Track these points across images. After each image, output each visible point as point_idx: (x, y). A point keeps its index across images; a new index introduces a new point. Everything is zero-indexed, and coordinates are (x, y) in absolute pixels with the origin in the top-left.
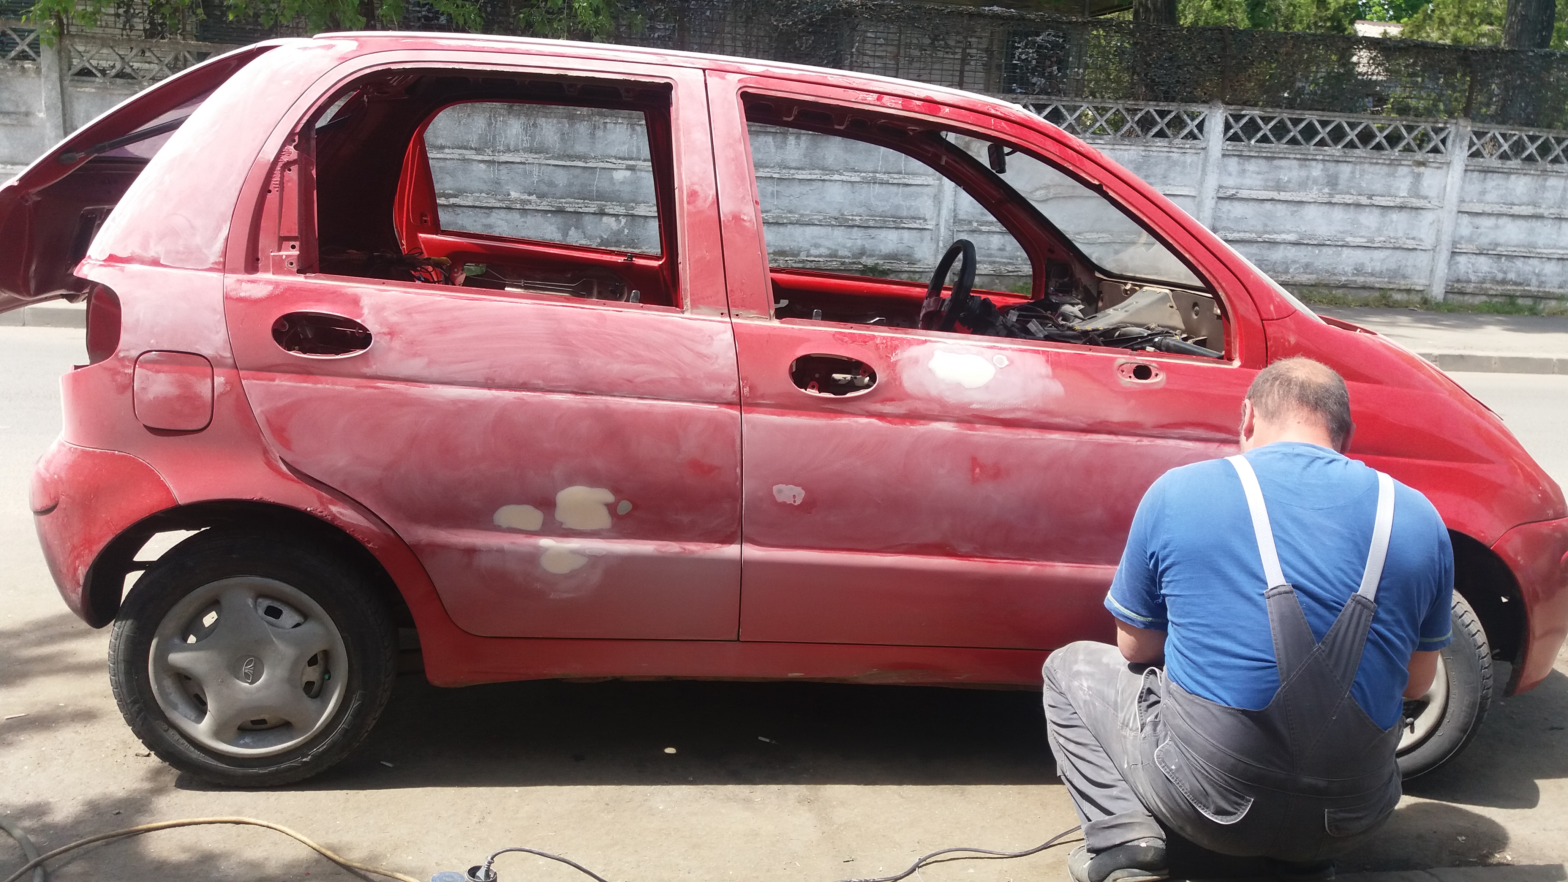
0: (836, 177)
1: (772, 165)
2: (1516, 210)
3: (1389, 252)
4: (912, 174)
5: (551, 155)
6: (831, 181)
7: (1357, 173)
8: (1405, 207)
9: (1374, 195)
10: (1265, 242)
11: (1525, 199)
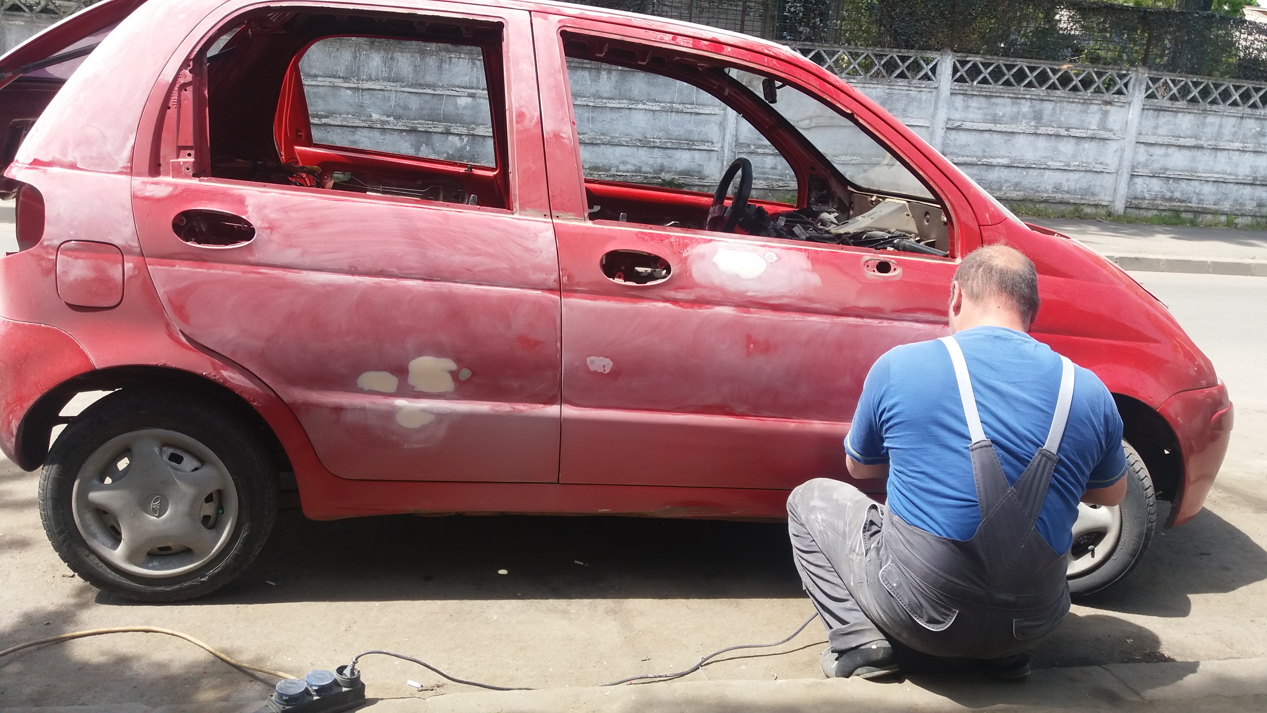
0: (640, 106)
1: (588, 95)
2: (1182, 142)
3: (1082, 174)
4: (702, 105)
5: (405, 83)
6: (636, 109)
7: (1058, 109)
8: (1095, 138)
9: (1070, 128)
10: (983, 165)
11: (1189, 133)
